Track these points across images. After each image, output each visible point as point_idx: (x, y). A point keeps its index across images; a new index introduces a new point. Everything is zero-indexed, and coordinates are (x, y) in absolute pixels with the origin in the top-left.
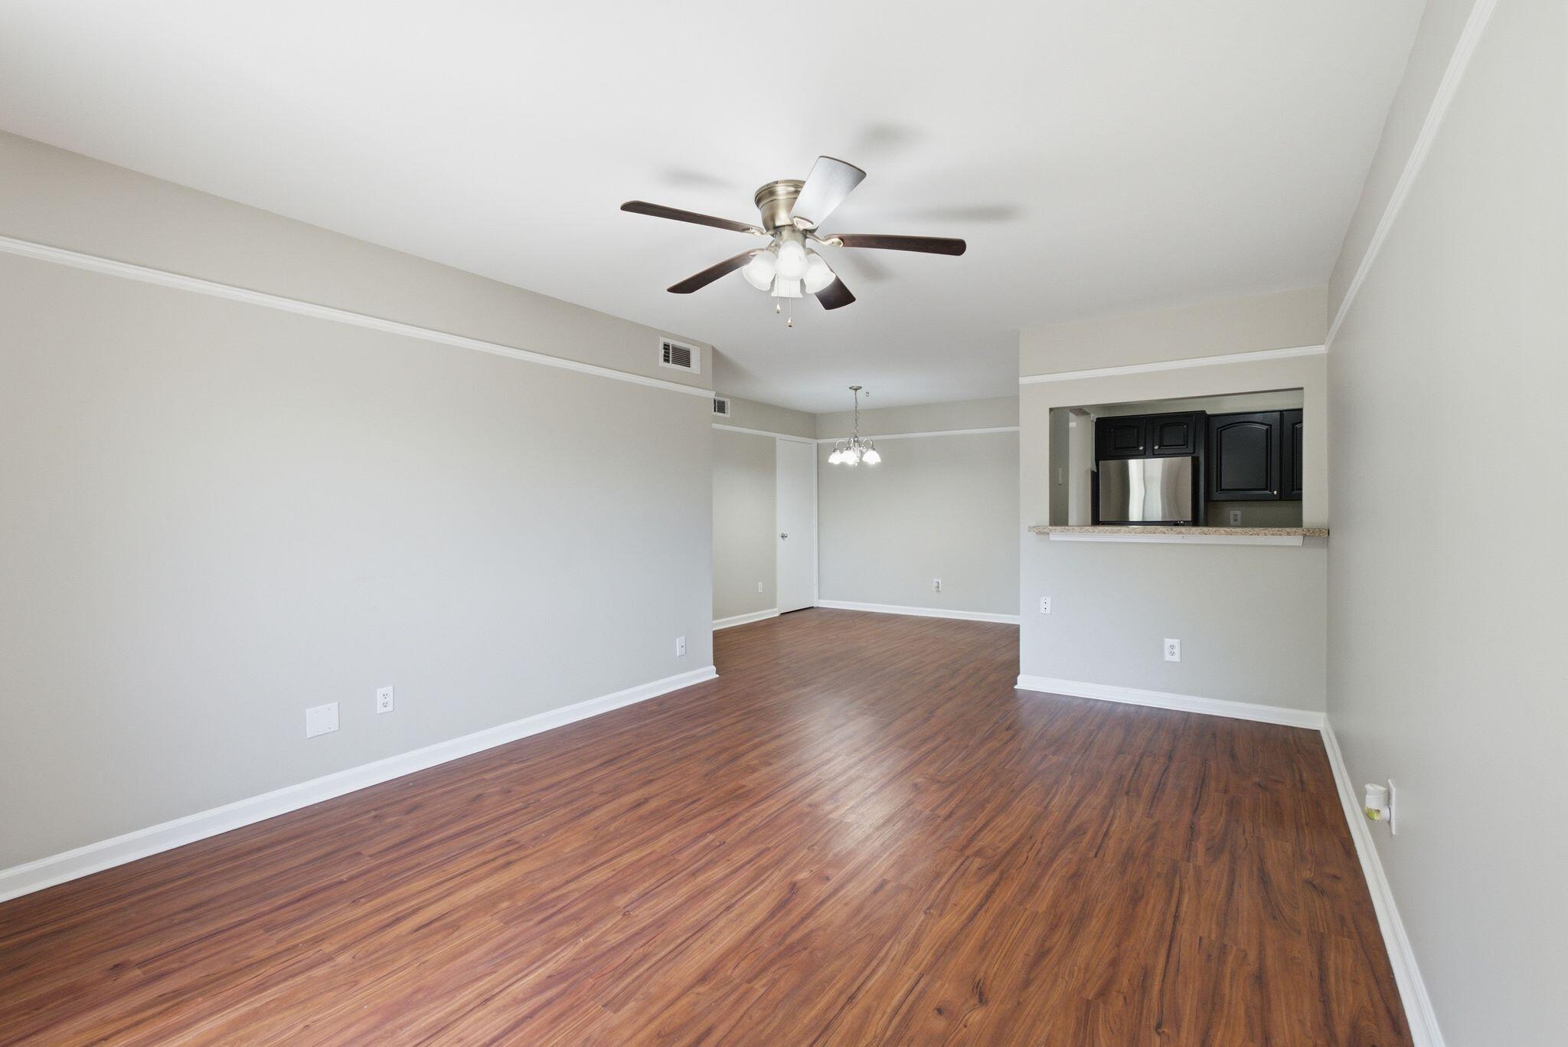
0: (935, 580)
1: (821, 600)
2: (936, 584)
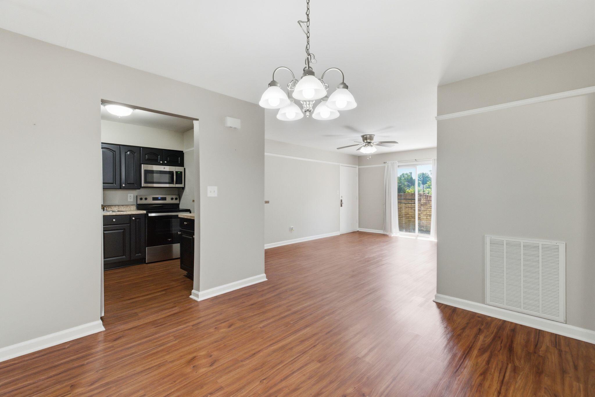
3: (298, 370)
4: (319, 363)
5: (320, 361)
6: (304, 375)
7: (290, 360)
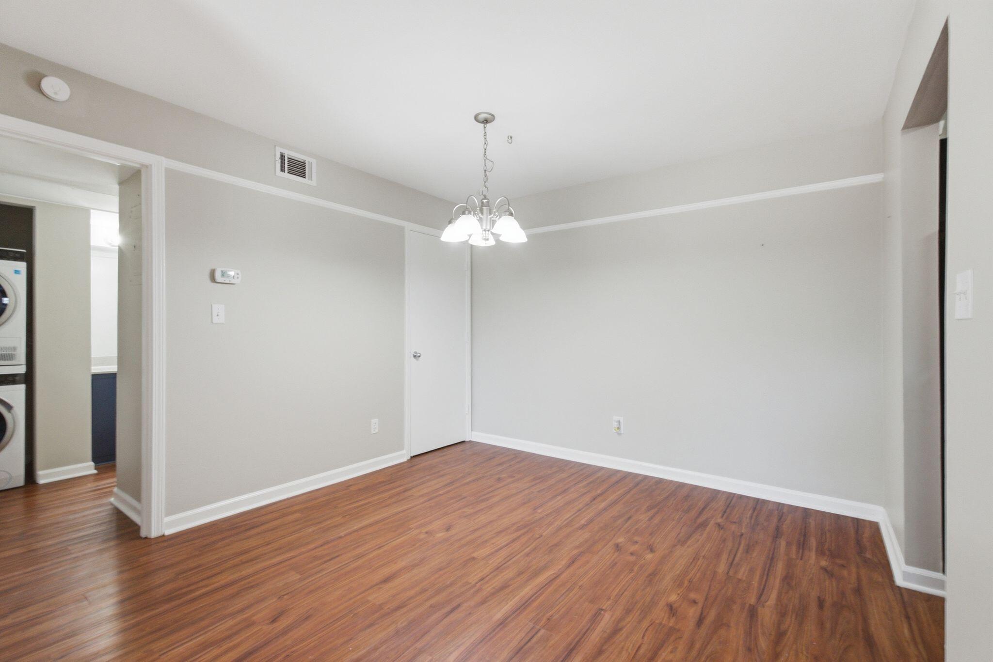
0: (616, 418)
1: (474, 433)
2: (616, 425)
3: (501, 548)
4: (474, 557)
5: (474, 559)
6: (493, 544)
7: (517, 557)
